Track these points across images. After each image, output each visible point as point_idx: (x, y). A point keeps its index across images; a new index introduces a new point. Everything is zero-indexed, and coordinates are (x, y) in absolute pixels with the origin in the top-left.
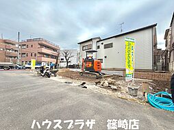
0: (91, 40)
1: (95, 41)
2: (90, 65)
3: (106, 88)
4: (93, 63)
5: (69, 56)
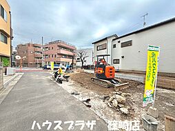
0: (106, 39)
1: (110, 41)
2: (101, 71)
3: (113, 108)
4: (104, 70)
5: (84, 56)
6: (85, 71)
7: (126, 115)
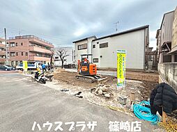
0: (86, 39)
2: (86, 69)
3: (100, 96)
4: (88, 68)
5: (63, 55)
6: (66, 70)
7: (109, 98)
